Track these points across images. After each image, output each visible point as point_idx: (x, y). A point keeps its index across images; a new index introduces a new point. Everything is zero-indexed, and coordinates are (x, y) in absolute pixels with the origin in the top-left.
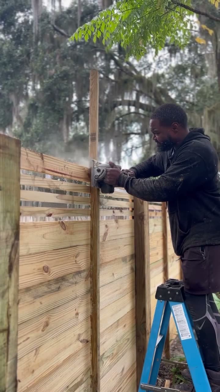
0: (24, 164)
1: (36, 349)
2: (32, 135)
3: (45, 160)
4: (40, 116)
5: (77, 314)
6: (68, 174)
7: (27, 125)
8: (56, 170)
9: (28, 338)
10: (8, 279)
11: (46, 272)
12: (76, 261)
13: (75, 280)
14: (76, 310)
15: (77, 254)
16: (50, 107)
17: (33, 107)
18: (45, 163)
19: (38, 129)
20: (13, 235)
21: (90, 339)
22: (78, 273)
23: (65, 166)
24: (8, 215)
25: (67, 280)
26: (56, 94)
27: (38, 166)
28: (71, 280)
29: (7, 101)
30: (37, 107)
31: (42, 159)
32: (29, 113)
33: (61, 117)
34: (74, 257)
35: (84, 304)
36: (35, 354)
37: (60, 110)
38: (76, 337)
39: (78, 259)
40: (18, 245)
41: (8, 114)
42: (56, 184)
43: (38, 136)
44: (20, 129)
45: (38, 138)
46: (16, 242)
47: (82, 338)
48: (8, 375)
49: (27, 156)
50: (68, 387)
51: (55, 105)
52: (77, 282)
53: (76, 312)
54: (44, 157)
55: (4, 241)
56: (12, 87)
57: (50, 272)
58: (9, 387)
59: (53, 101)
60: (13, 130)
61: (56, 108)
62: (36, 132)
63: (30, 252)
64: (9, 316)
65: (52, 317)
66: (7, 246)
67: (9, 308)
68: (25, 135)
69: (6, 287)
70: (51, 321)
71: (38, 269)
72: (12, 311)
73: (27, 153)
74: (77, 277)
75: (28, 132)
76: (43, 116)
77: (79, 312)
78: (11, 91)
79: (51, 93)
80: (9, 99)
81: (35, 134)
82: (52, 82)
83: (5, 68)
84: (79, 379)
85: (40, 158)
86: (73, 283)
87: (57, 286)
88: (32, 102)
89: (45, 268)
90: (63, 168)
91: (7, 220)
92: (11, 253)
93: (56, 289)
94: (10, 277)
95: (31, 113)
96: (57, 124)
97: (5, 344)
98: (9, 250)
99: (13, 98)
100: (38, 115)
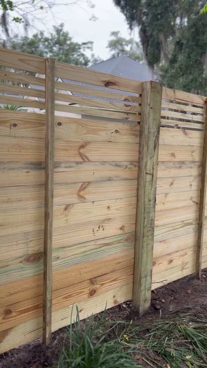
0: (164, 96)
1: (166, 194)
2: (176, 71)
3: (176, 93)
4: (185, 52)
5: (191, 185)
6: (190, 101)
7: (173, 61)
8: (182, 99)
9: (162, 186)
10: (154, 151)
11: (173, 156)
12: (192, 155)
13: (191, 166)
14: (190, 182)
15: (193, 151)
16: (194, 43)
17: (179, 44)
18: (176, 95)
19: (182, 65)
20: (157, 131)
21: (199, 202)
22: (193, 162)
23: (188, 96)
24: (155, 121)
25: (186, 164)
26: (201, 30)
27: (171, 97)
28: (188, 165)
29: (156, 40)
30: (182, 44)
31: (174, 92)
32: (175, 49)
33: (204, 51)
34: (191, 152)
35: (196, 181)
36: (165, 196)
37: (203, 45)
38: (190, 198)
39: (193, 154)
40: (159, 137)
41: (156, 51)
42: (182, 107)
43: (181, 71)
44: (166, 64)
45: (181, 73)
46: (158, 135)
47: (193, 200)
48: (152, 194)
49: (166, 91)
50: (183, 221)
51: (199, 40)
52: (192, 167)
53: (190, 184)
54: (176, 92)
55: (153, 133)
56: (161, 28)
57: (175, 157)
58: (152, 200)
59: (197, 37)
60: (161, 65)
61: (199, 43)
62: (180, 68)
63: (165, 144)
64: (153, 169)
65: (175, 181)
66: (154, 136)
67: (153, 165)
68: (171, 70)
69: (152, 155)
70: (175, 183)
71: (169, 154)
72: (155, 167)
73: (166, 90)
74: (192, 164)
75: (173, 68)
76: (187, 52)
77: (192, 184)
78: (160, 31)
79: (196, 29)
80: (158, 38)
81: (179, 70)
82: (197, 18)
83: (156, 10)
84: (190, 221)
85: (173, 92)
86: (189, 167)
87: (180, 165)
88: (178, 40)
89: (172, 154)
90: (187, 98)
91: (154, 124)
92: (155, 140)
93: (178, 167)
94: (155, 151)
95: (177, 49)
96: (199, 58)
97: (151, 180)
98: (154, 138)
99: (162, 37)
100: (182, 51)
